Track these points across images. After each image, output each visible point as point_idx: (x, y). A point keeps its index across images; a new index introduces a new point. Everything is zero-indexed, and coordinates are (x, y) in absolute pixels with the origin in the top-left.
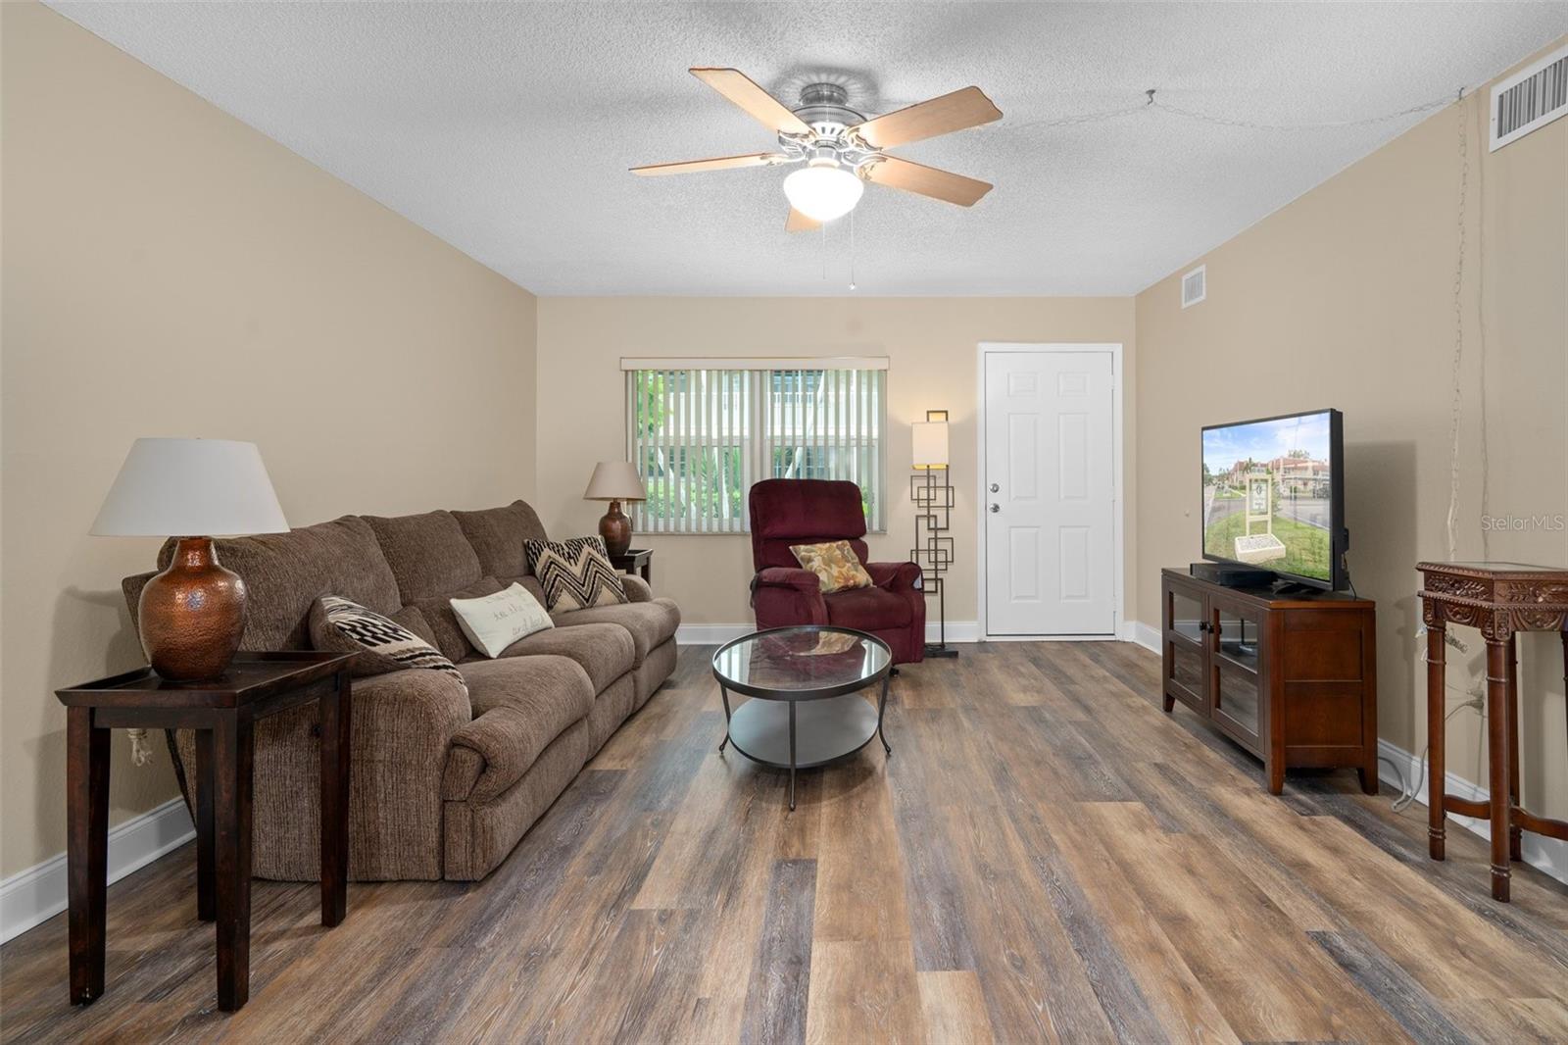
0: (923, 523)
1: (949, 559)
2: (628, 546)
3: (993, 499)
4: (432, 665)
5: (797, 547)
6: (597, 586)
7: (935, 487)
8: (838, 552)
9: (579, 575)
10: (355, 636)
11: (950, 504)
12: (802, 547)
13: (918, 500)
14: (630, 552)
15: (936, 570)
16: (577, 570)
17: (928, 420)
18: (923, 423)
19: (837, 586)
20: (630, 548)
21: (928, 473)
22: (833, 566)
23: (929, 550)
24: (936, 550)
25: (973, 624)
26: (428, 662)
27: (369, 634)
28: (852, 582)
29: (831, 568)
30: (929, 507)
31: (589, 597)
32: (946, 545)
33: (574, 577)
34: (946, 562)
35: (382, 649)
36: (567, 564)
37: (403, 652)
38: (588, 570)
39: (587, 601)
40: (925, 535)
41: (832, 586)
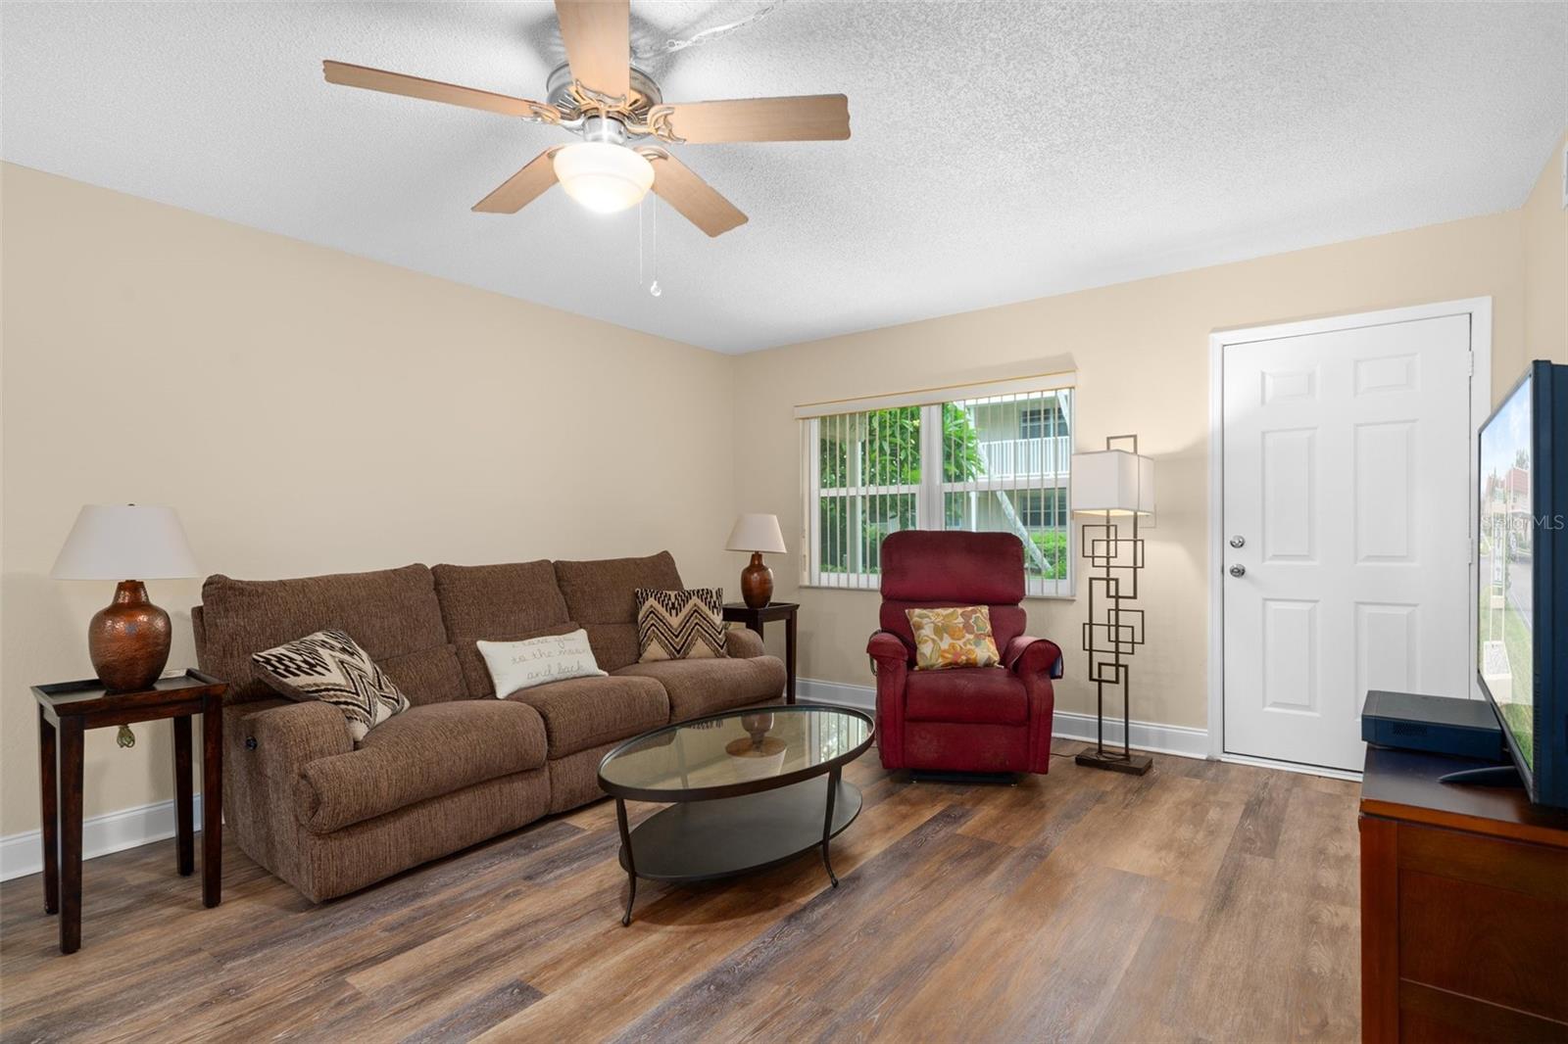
0: (1100, 587)
1: (1138, 639)
2: (769, 598)
3: (1234, 558)
4: (335, 700)
5: (912, 610)
6: (693, 637)
7: (1116, 540)
8: (961, 620)
9: (675, 626)
10: (269, 668)
11: (1139, 564)
12: (917, 611)
13: (1093, 557)
14: (771, 604)
15: (1117, 653)
16: (675, 621)
17: (1108, 447)
18: (1104, 452)
19: (941, 661)
20: (772, 601)
21: (1108, 522)
22: (945, 635)
23: (1109, 626)
24: (1117, 626)
25: (1202, 732)
26: (331, 697)
27: (283, 667)
28: (964, 658)
29: (941, 639)
30: (1108, 568)
31: (681, 648)
32: (1133, 619)
33: (669, 627)
34: (1133, 643)
35: (291, 680)
36: (667, 615)
37: (309, 685)
38: (688, 621)
39: (678, 652)
40: (1103, 605)
41: (933, 661)
